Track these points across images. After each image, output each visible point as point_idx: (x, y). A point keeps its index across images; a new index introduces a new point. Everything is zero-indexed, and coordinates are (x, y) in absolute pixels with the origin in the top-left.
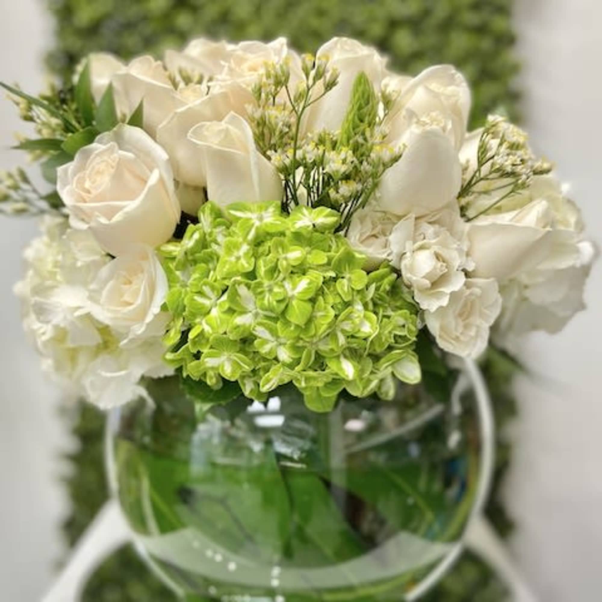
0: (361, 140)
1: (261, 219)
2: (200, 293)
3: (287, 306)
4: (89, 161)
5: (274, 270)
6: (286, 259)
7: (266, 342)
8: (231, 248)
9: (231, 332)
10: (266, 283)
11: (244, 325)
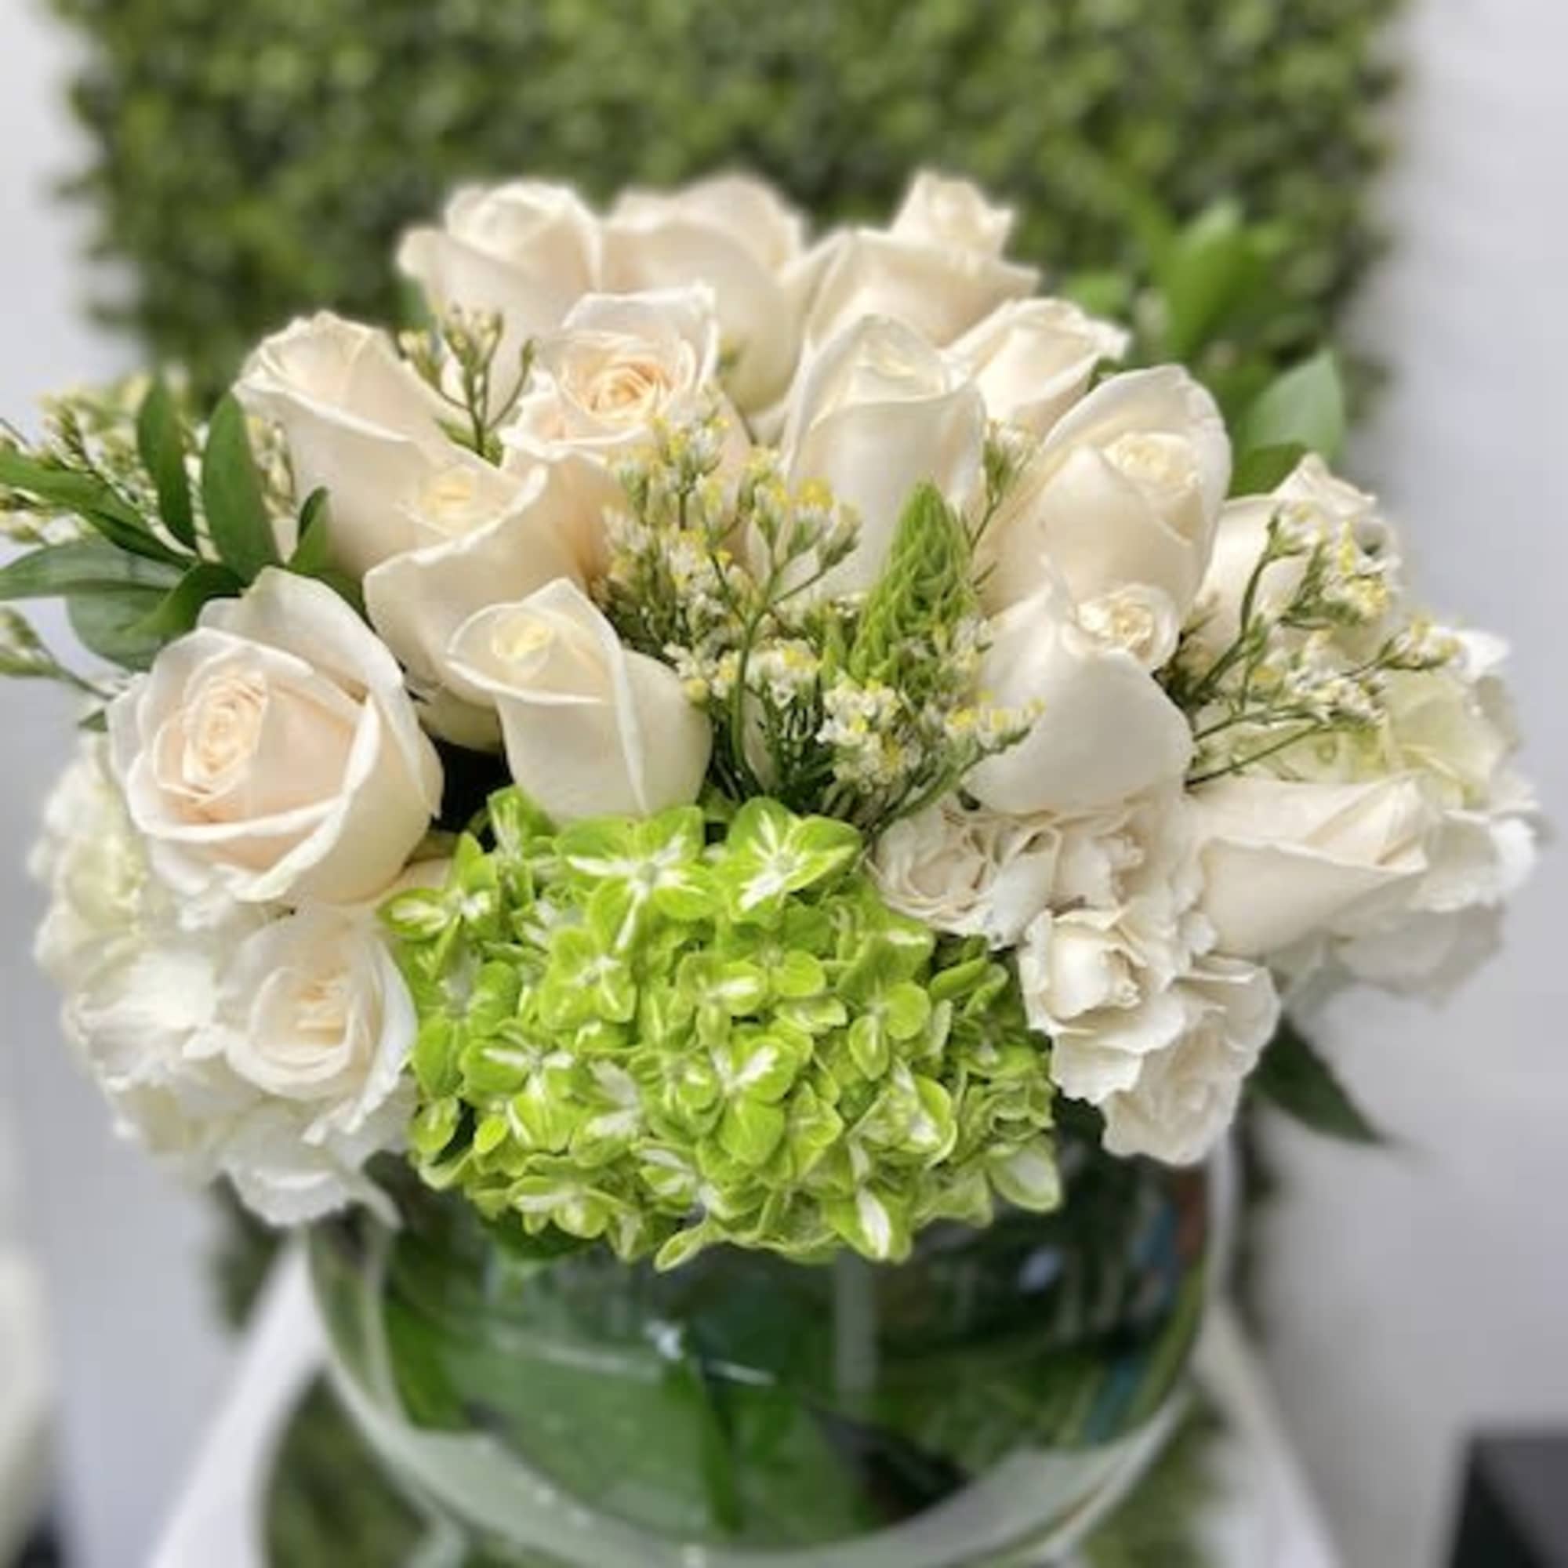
0: (920, 652)
1: (651, 876)
2: (498, 1039)
3: (721, 1119)
4: (191, 680)
5: (683, 1037)
6: (718, 1001)
7: (668, 1172)
8: (574, 953)
9: (581, 1151)
10: (667, 1060)
11: (612, 1137)
